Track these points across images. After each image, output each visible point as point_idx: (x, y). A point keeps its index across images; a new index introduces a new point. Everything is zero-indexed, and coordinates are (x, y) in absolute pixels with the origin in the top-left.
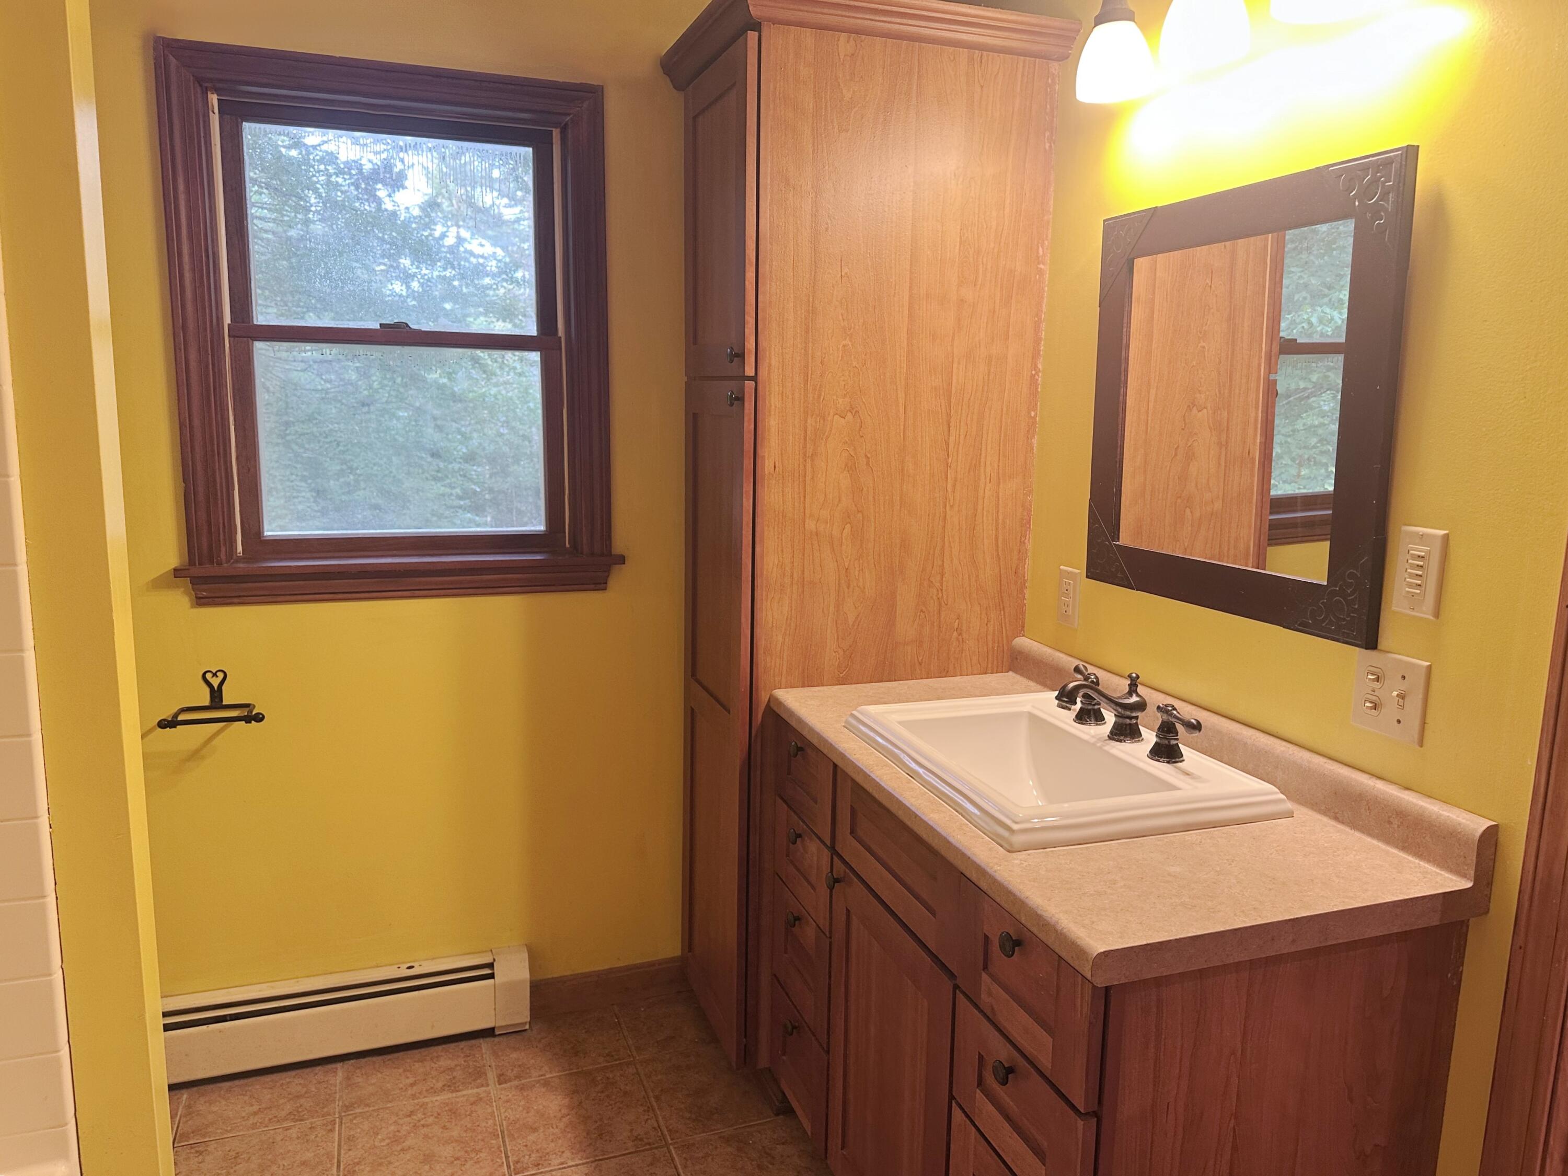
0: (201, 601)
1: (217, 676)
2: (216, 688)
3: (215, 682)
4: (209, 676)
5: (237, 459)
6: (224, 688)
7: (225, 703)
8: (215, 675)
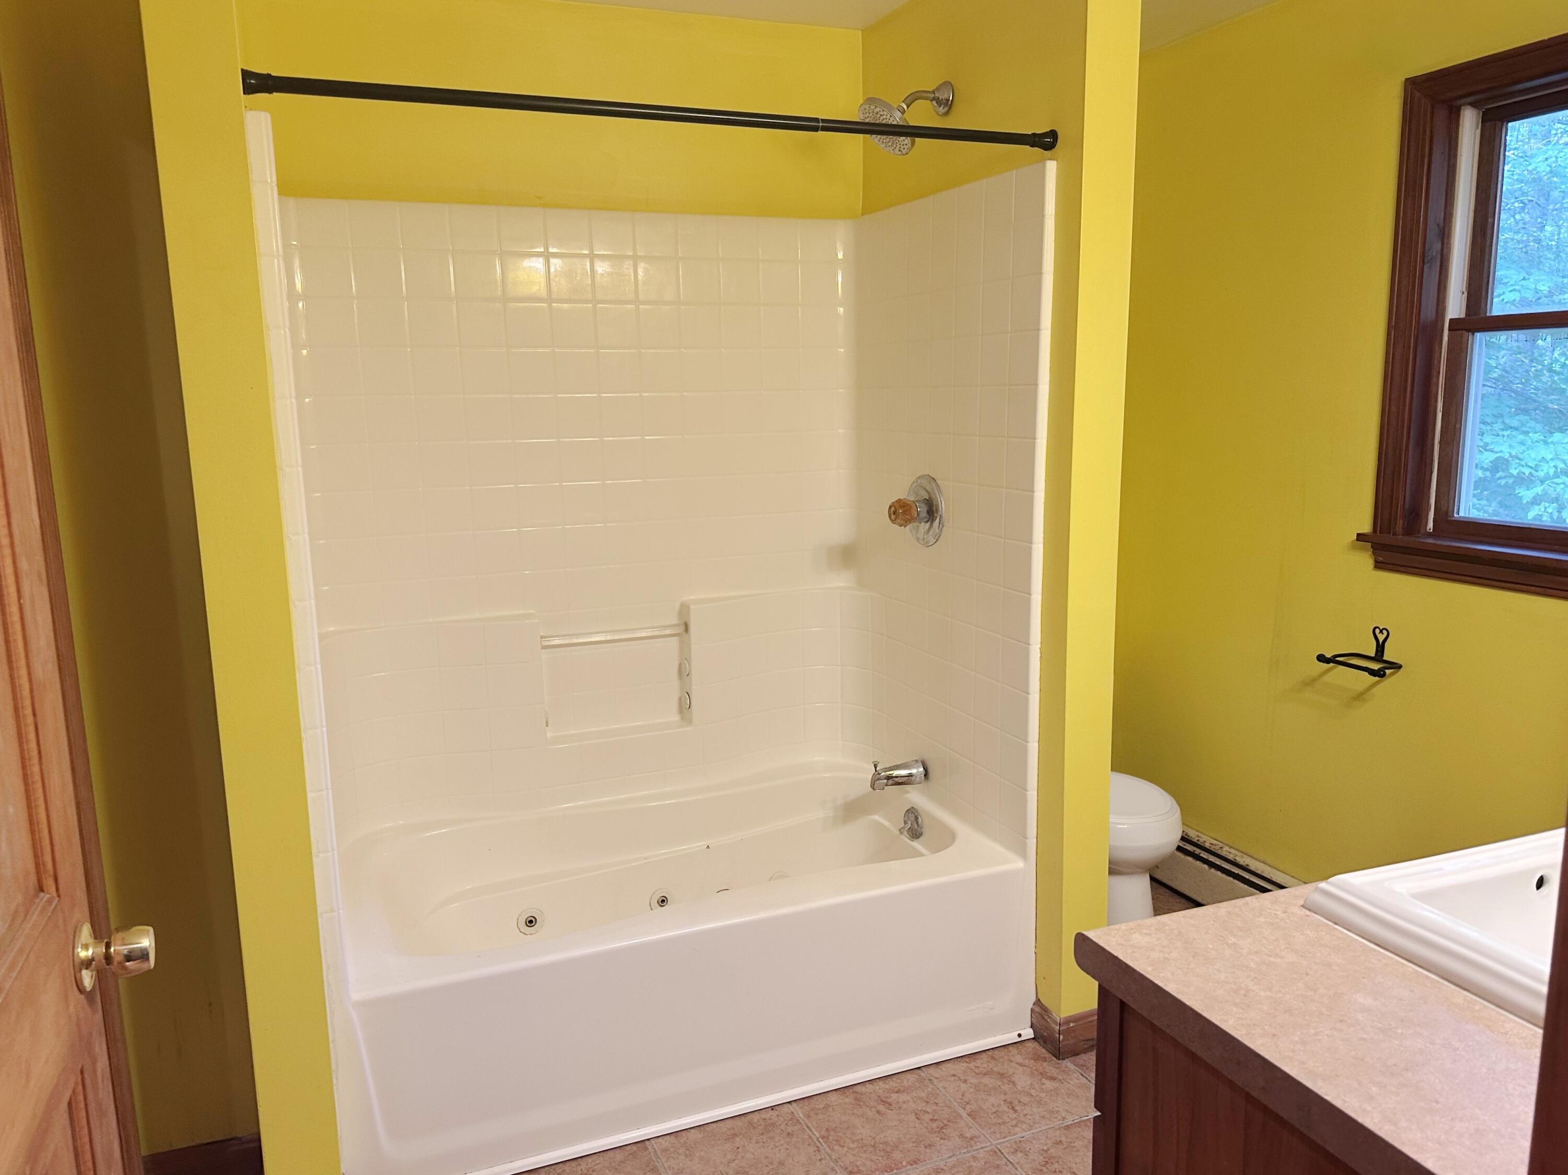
0: (1380, 565)
1: (1383, 634)
2: (1381, 642)
3: (1381, 638)
4: (1377, 631)
5: (1440, 443)
6: (1386, 644)
7: (1384, 658)
8: (1381, 631)
